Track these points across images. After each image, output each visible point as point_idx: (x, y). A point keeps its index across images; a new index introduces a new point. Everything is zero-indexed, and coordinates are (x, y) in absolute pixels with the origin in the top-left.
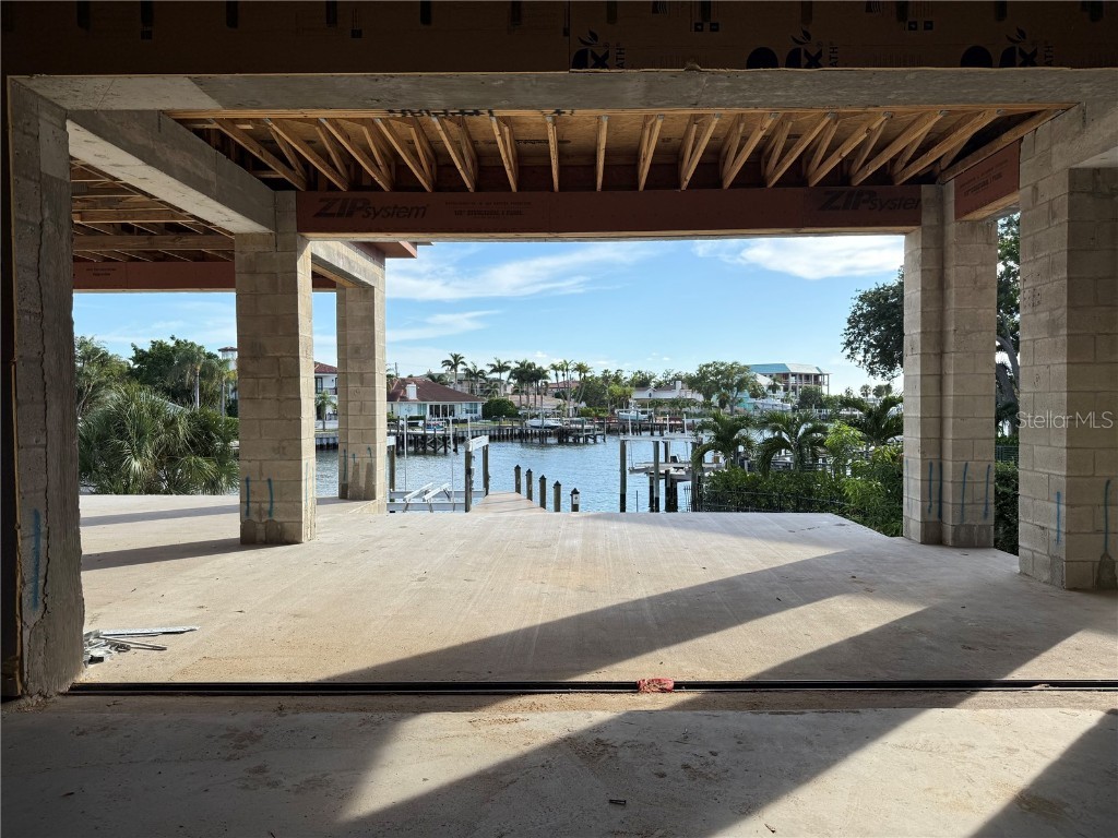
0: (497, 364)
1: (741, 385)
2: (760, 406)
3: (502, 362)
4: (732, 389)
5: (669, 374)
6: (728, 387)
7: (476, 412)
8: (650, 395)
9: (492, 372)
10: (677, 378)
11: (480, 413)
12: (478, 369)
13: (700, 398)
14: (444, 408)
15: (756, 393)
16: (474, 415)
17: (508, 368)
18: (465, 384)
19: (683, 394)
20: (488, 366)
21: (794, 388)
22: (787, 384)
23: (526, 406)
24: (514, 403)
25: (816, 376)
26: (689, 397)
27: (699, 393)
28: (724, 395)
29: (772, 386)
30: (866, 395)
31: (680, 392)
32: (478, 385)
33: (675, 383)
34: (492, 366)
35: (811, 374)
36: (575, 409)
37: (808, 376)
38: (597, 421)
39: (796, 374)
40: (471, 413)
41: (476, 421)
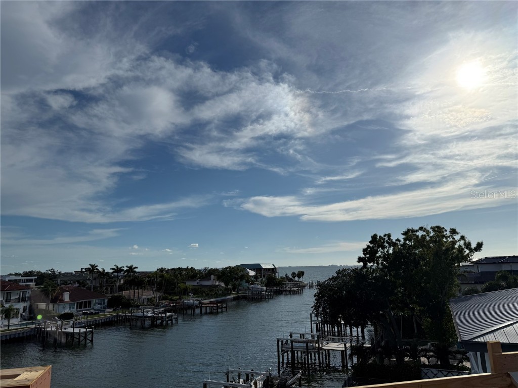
0: (115, 267)
1: (242, 277)
2: (251, 289)
3: (119, 267)
4: (238, 280)
6: (236, 279)
7: (104, 304)
8: (198, 283)
9: (113, 273)
11: (106, 304)
12: (106, 272)
13: (223, 285)
14: (85, 303)
15: (249, 280)
16: (102, 306)
17: (123, 270)
18: (97, 280)
19: (214, 284)
20: (111, 269)
21: (264, 276)
22: (261, 274)
23: (133, 300)
24: (126, 296)
25: (273, 269)
26: (217, 284)
27: (223, 282)
28: (235, 284)
29: (256, 277)
30: (294, 277)
31: (213, 281)
32: (105, 280)
33: (210, 276)
34: (113, 269)
35: (271, 269)
36: (160, 297)
37: (269, 269)
38: (172, 305)
39: (264, 269)
40: (101, 304)
41: (104, 312)
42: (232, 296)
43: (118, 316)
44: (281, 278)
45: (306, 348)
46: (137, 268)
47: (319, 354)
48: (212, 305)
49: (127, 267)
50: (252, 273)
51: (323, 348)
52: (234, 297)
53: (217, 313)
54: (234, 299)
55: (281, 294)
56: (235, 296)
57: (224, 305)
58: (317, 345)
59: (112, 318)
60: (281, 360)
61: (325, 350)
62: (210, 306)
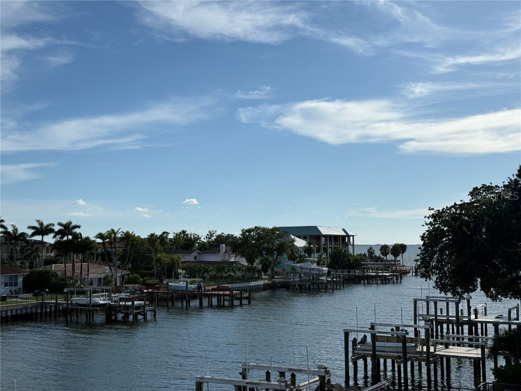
0: (37, 225)
1: (281, 249)
2: (299, 270)
3: (45, 224)
4: (272, 253)
5: (212, 235)
6: (270, 251)
7: (16, 284)
8: (195, 258)
9: (33, 235)
10: (221, 239)
12: (19, 232)
13: (244, 262)
15: (294, 254)
16: (13, 288)
17: (51, 231)
19: (227, 258)
20: (29, 227)
21: (325, 250)
22: (319, 245)
23: (72, 278)
24: (58, 273)
25: (343, 237)
26: (232, 260)
27: (243, 256)
28: (266, 259)
29: (308, 250)
30: (385, 254)
31: (223, 255)
32: (18, 248)
33: (218, 246)
34: (33, 228)
35: (339, 236)
36: (123, 277)
37: (336, 238)
38: (145, 291)
39: (326, 236)
40: (11, 285)
41: (17, 297)
42: (261, 282)
43: (43, 305)
44: (360, 255)
45: (401, 350)
46: (79, 227)
47: (428, 365)
48: (222, 293)
49: (60, 224)
50: (300, 243)
51: (437, 353)
52: (265, 285)
53: (232, 306)
54: (265, 287)
55: (359, 283)
56: (266, 282)
57: (246, 295)
58: (425, 348)
59: (31, 308)
60: (351, 374)
61: (442, 357)
62: (218, 295)
